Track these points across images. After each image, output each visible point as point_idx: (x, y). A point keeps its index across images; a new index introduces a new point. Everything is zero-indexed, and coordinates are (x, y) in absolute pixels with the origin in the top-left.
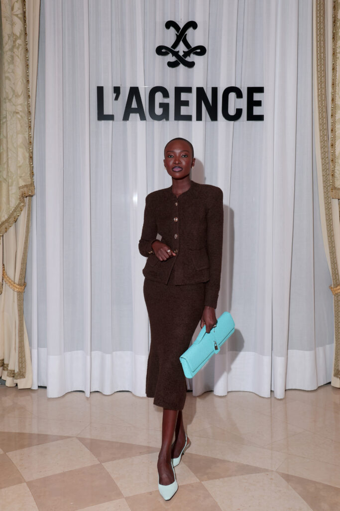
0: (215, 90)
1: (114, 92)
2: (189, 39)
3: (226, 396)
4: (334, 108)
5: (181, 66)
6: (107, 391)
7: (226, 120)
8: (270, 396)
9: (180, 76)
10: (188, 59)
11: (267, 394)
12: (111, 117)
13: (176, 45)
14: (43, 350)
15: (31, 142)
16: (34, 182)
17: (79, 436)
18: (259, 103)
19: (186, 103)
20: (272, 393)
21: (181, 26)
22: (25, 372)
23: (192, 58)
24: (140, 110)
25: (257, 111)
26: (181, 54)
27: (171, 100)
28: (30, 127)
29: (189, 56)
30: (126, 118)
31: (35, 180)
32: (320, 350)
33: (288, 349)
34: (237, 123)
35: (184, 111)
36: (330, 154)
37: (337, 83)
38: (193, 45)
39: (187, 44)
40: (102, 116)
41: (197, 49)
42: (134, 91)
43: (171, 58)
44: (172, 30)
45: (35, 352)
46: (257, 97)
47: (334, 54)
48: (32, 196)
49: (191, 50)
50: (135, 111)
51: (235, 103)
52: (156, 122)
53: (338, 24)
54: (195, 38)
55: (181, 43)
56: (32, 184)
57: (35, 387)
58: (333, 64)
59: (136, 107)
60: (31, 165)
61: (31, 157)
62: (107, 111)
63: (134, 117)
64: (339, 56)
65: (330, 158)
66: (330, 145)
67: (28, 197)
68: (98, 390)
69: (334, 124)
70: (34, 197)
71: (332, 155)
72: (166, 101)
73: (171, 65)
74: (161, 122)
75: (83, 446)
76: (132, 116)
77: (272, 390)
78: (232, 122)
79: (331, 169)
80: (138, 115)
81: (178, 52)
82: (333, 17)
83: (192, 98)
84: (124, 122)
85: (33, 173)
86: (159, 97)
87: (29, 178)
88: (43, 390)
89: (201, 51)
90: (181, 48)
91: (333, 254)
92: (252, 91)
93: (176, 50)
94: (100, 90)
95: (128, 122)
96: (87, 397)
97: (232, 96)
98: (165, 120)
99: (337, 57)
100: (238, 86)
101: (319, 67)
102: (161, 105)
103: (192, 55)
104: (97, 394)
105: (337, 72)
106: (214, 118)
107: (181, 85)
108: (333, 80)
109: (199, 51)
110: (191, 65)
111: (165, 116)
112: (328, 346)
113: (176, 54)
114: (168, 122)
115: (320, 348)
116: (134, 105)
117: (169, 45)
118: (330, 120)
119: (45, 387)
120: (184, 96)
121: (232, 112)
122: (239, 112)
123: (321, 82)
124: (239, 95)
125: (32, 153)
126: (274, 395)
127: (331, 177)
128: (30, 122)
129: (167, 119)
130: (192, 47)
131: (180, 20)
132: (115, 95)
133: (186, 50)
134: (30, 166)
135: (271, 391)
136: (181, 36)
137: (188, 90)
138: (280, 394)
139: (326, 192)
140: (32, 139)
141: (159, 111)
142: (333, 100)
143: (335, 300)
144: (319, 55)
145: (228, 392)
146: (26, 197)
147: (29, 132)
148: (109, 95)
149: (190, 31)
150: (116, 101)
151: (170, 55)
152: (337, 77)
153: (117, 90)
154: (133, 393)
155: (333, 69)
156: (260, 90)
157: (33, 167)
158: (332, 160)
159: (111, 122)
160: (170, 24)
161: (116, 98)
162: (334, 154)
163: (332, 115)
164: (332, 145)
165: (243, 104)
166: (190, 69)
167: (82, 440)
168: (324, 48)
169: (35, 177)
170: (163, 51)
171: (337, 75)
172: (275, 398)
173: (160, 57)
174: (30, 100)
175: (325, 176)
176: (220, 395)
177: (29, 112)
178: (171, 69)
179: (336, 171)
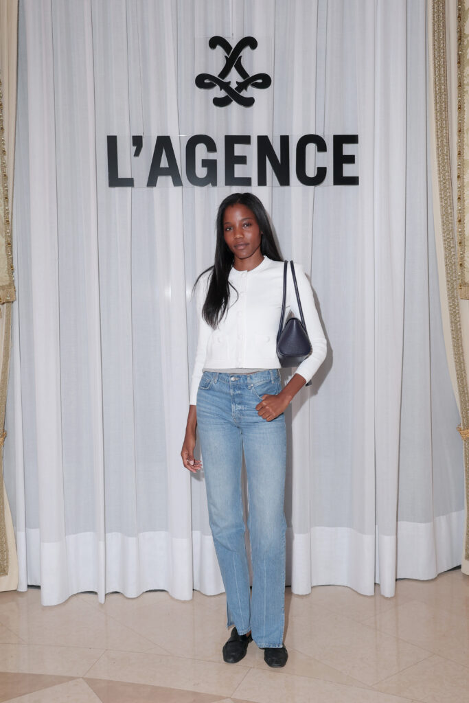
0: (285, 140)
1: (134, 144)
2: (245, 64)
3: (309, 594)
4: (461, 167)
5: (234, 103)
6: (132, 592)
7: (301, 184)
8: (373, 594)
9: (233, 120)
10: (244, 94)
11: (368, 590)
12: (129, 182)
13: (225, 72)
14: (34, 533)
15: (8, 221)
16: (14, 281)
17: (86, 676)
18: (351, 159)
19: (243, 160)
20: (377, 587)
21: (233, 44)
22: (7, 566)
23: (250, 92)
24: (172, 171)
25: (348, 170)
26: (234, 86)
27: (220, 156)
28: (6, 198)
29: (246, 89)
30: (152, 182)
31: (16, 278)
32: (442, 520)
33: (397, 521)
34: (319, 188)
35: (239, 171)
36: (456, 234)
37: (465, 128)
38: (251, 74)
39: (242, 72)
40: (115, 180)
41: (258, 79)
42: (164, 143)
43: (218, 92)
44: (219, 50)
45: (21, 535)
46: (348, 149)
47: (460, 86)
48: (13, 302)
49: (248, 81)
50: (165, 172)
51: (316, 160)
52: (198, 189)
53: (466, 43)
54: (254, 62)
55: (234, 71)
56: (11, 284)
57: (23, 588)
58: (459, 102)
59: (167, 166)
60: (8, 256)
61: (9, 244)
62: (123, 173)
63: (165, 181)
64: (468, 88)
65: (457, 239)
66: (456, 220)
67: (5, 305)
68: (118, 591)
69: (461, 188)
70: (16, 303)
71: (460, 235)
72: (212, 156)
73: (219, 102)
74: (205, 188)
75: (94, 695)
76: (161, 179)
77: (377, 582)
78: (312, 187)
79: (458, 256)
80: (170, 178)
81: (229, 82)
82: (458, 32)
83: (251, 151)
84: (149, 189)
85: (12, 267)
86: (201, 151)
87: (7, 275)
88: (35, 591)
89: (264, 81)
90: (234, 78)
91: (462, 380)
92: (340, 140)
93: (226, 80)
94: (112, 142)
95: (154, 188)
96: (101, 604)
97: (311, 148)
98: (210, 185)
99: (465, 90)
100: (319, 134)
101: (438, 105)
102: (205, 163)
103: (250, 87)
104: (116, 595)
105: (466, 113)
106: (284, 181)
107: (235, 132)
108: (459, 124)
109: (260, 81)
110: (248, 102)
111: (211, 179)
112: (454, 514)
113: (225, 86)
114: (215, 189)
115: (441, 517)
116: (164, 163)
117: (216, 73)
118: (456, 183)
119: (39, 587)
120: (239, 150)
121: (311, 172)
122: (322, 172)
123: (441, 127)
124: (322, 147)
125: (11, 237)
126: (380, 592)
127: (458, 267)
128: (7, 191)
129: (215, 184)
130: (251, 76)
131: (231, 36)
132: (135, 148)
133: (241, 80)
134: (8, 258)
135: (375, 584)
136: (233, 60)
137: (246, 140)
138: (388, 589)
139: (451, 290)
140: (10, 215)
141: (201, 172)
142: (459, 154)
143: (465, 447)
144: (438, 88)
145: (313, 587)
146: (4, 303)
147: (5, 206)
148: (125, 149)
149: (246, 52)
150: (137, 158)
151: (217, 87)
152: (465, 120)
153: (137, 141)
154: (170, 593)
155: (459, 108)
156: (353, 139)
157: (12, 258)
158: (460, 243)
159: (129, 189)
160: (215, 42)
161: (137, 154)
162: (462, 232)
163: (459, 177)
164: (460, 221)
165: (327, 159)
166: (248, 109)
167: (91, 682)
168: (445, 77)
169: (15, 274)
170: (206, 81)
171: (465, 117)
172: (383, 597)
173: (203, 90)
174: (6, 157)
175: (450, 265)
176: (300, 594)
177: (5, 175)
178: (218, 108)
179: (466, 258)
